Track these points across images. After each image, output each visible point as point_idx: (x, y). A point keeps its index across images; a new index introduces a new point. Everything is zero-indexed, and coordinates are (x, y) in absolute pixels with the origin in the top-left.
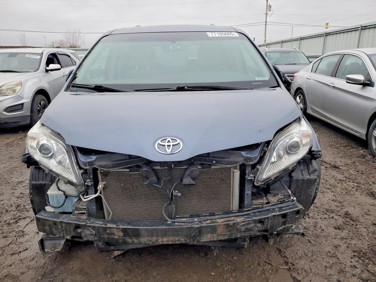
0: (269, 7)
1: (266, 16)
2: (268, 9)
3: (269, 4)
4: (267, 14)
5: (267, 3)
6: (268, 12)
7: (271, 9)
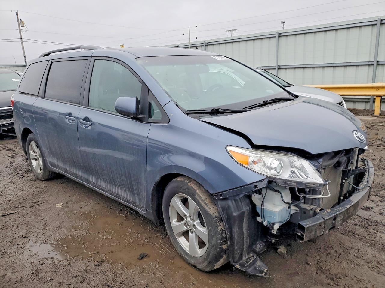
0: (21, 23)
1: (20, 32)
2: (20, 25)
3: (21, 20)
4: (20, 30)
5: (18, 18)
6: (21, 28)
7: (24, 25)
